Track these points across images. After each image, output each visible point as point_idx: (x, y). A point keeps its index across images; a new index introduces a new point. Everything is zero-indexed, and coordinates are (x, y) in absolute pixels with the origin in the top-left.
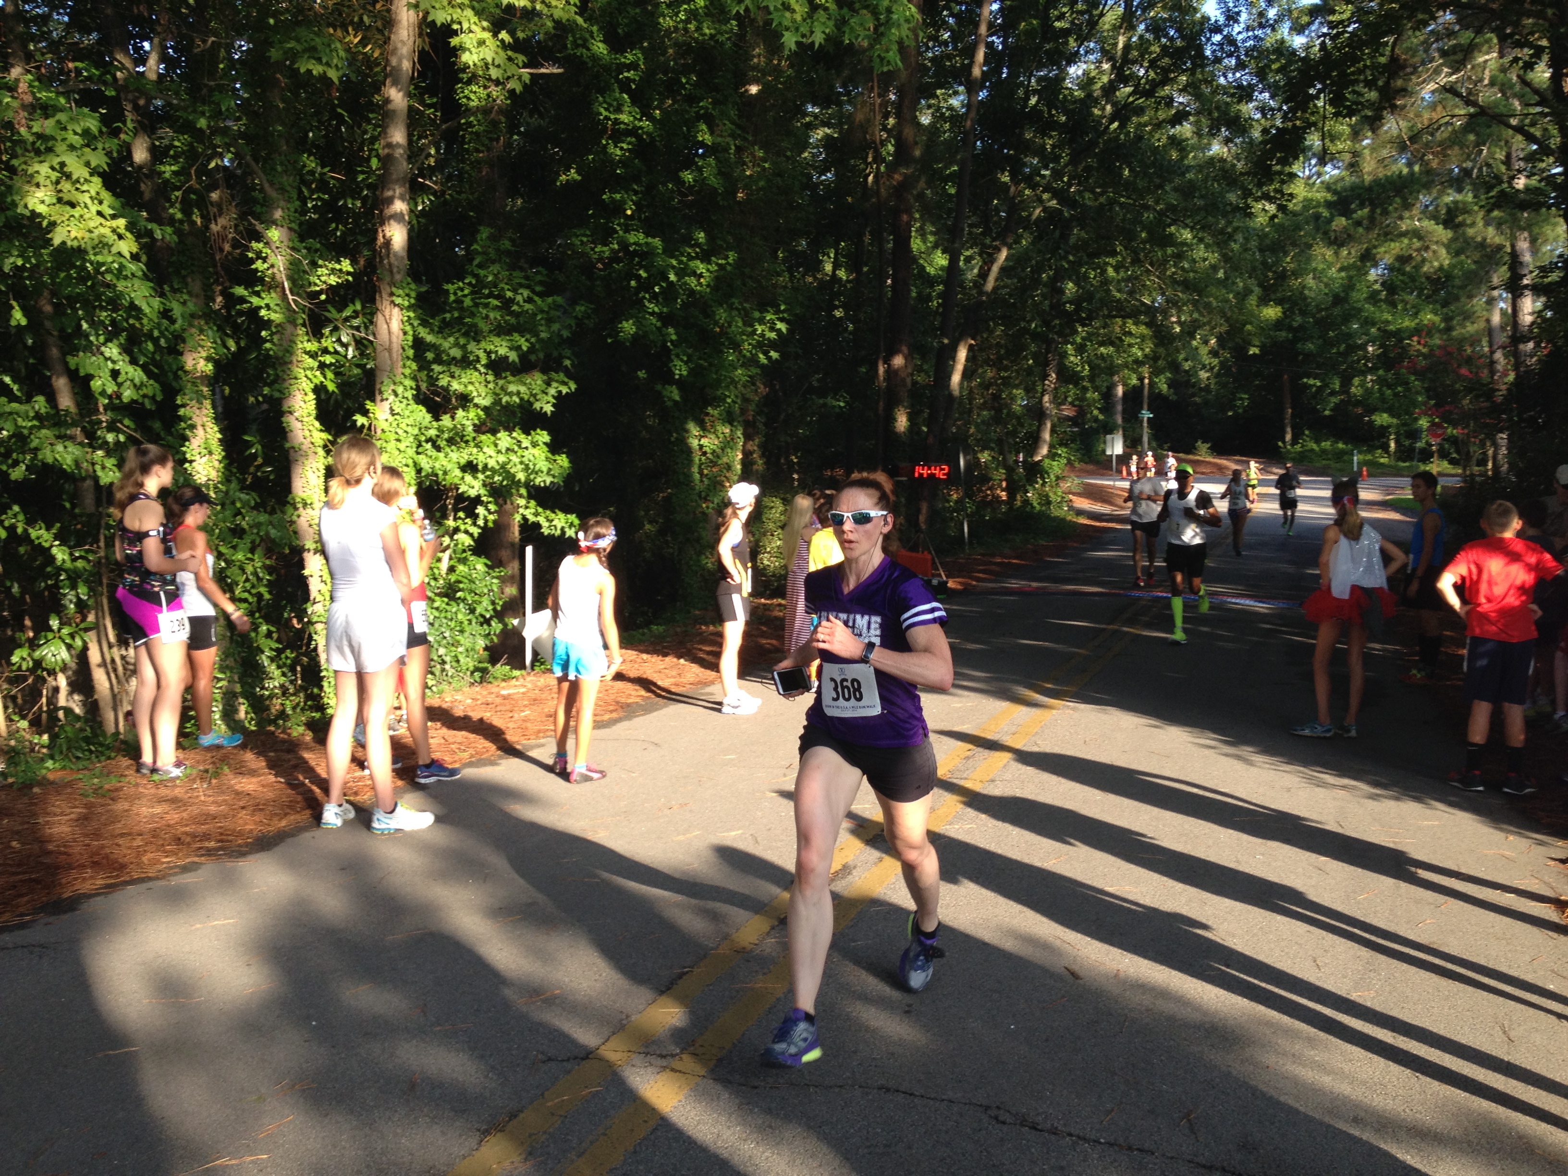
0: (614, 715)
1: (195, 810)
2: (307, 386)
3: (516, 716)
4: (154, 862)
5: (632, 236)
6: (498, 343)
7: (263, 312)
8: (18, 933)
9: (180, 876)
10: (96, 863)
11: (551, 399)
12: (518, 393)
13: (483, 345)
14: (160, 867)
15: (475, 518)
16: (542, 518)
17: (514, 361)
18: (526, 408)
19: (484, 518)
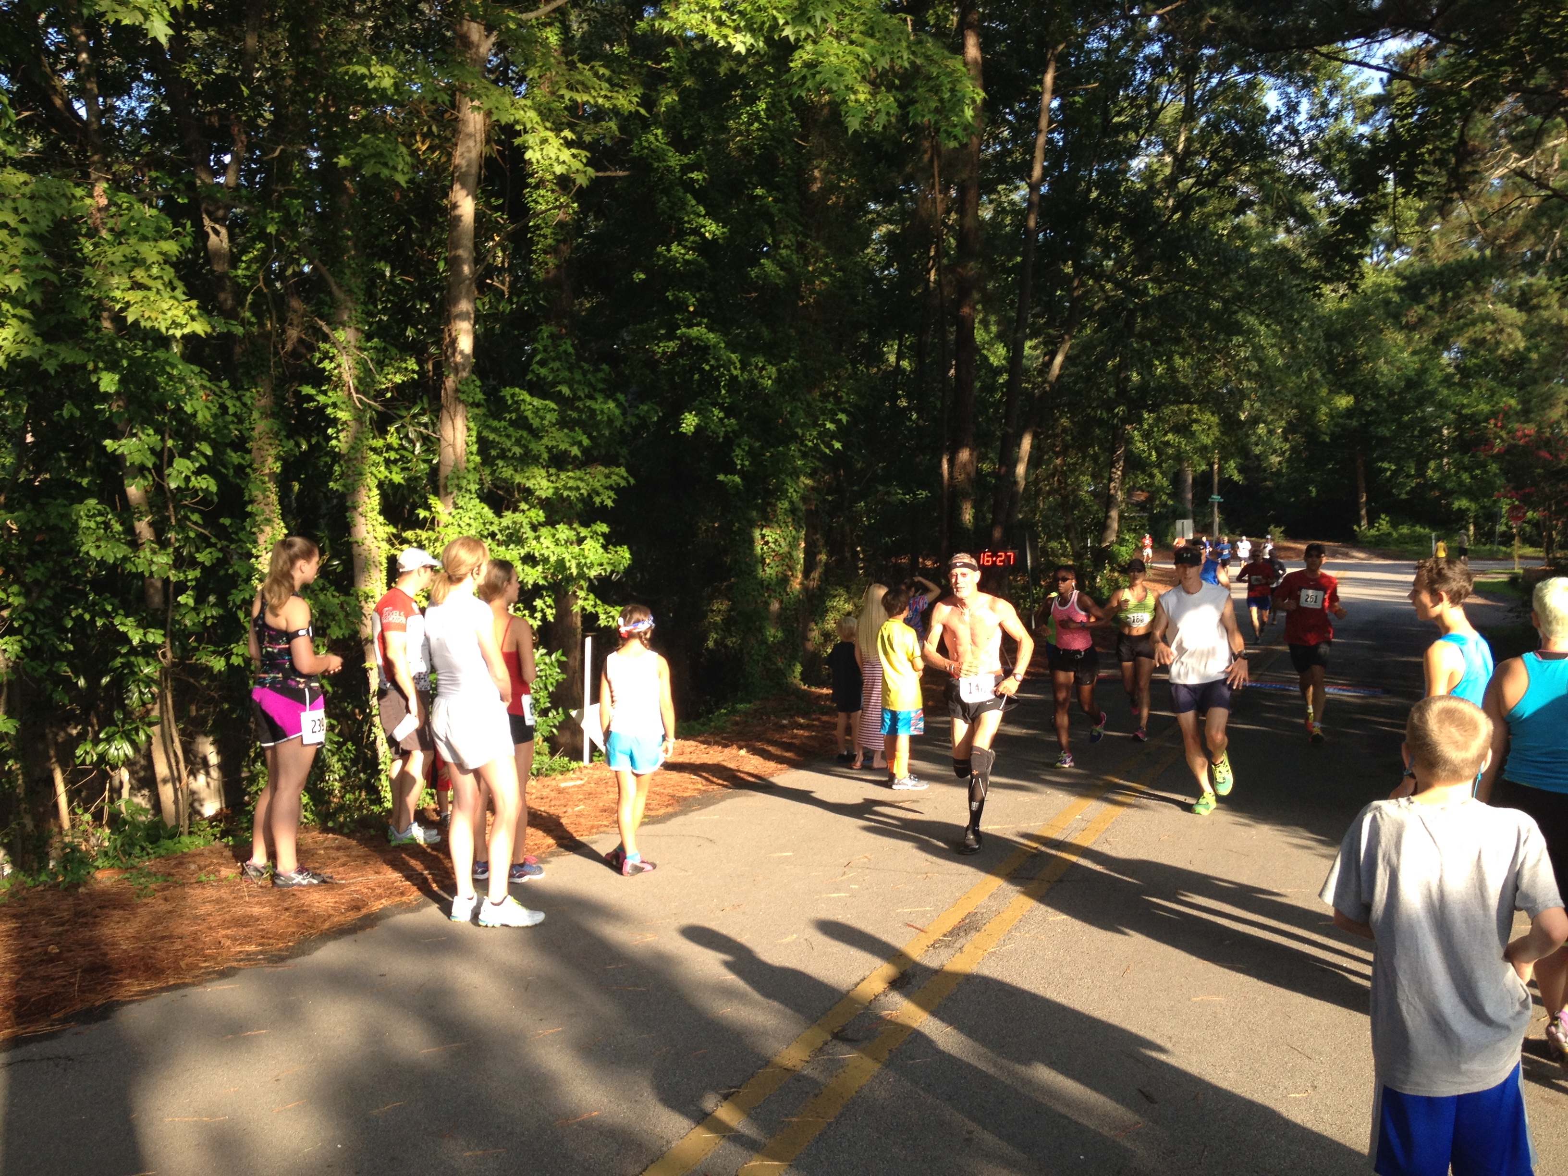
0: (670, 810)
1: (239, 911)
2: (373, 483)
3: (570, 810)
4: (192, 967)
5: (695, 331)
6: (560, 440)
7: (329, 410)
8: (46, 1044)
9: (217, 983)
10: (133, 967)
11: (612, 494)
12: (578, 489)
13: (545, 441)
14: (197, 972)
15: (533, 610)
16: (600, 610)
17: (576, 456)
18: (587, 502)
19: (542, 610)
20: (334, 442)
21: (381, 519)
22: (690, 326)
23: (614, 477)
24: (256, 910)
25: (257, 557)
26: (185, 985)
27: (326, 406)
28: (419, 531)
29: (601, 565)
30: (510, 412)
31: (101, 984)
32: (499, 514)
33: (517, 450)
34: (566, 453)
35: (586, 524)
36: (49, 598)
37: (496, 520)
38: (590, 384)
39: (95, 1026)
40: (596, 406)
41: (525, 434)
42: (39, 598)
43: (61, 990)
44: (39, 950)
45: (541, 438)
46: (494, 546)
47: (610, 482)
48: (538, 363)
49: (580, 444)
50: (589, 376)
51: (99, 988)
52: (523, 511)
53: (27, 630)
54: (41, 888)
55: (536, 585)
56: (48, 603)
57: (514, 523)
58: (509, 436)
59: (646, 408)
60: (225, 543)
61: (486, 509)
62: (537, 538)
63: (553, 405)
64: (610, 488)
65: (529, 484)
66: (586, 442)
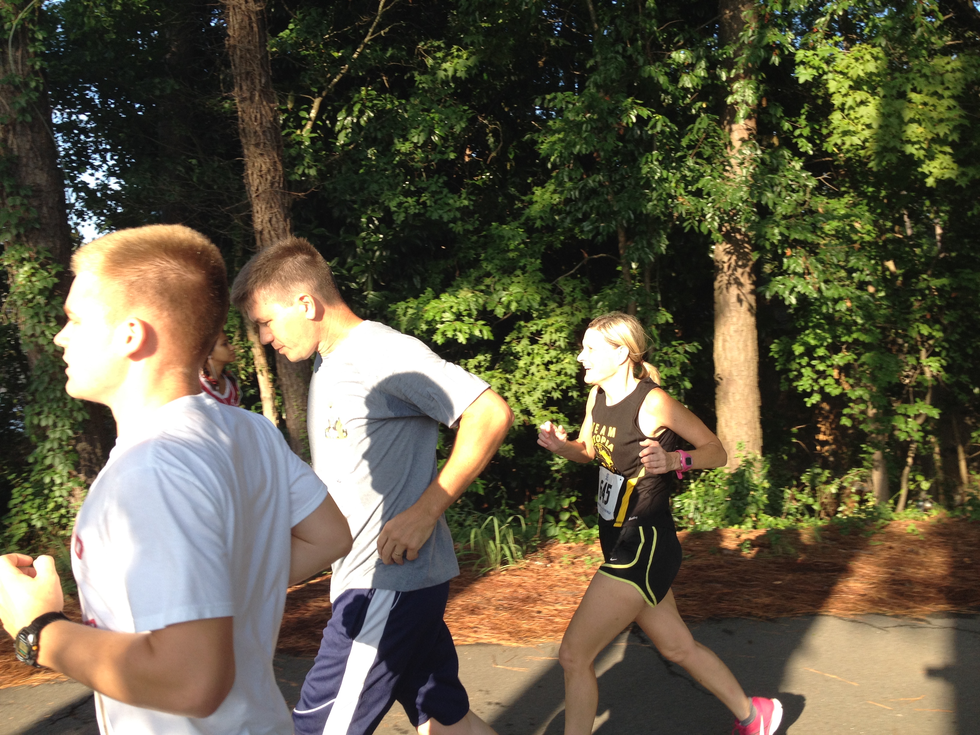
54: (955, 519)
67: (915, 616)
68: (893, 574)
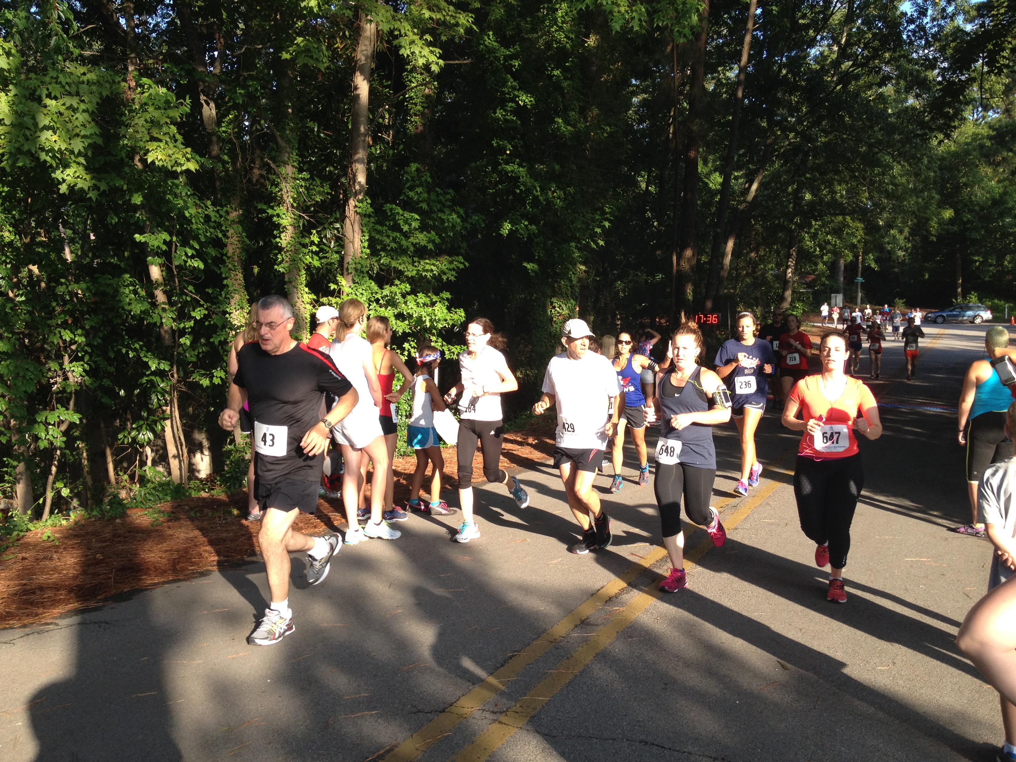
1: (213, 536)
2: (301, 266)
4: (183, 569)
5: (509, 168)
6: (421, 238)
7: (275, 219)
8: (94, 614)
9: (198, 579)
10: (148, 568)
11: (454, 273)
12: (432, 271)
13: (411, 239)
14: (187, 572)
15: (403, 349)
16: (445, 348)
17: (431, 249)
18: (437, 278)
19: (409, 350)
20: (278, 240)
21: (307, 289)
22: (507, 164)
23: (455, 263)
24: (224, 535)
25: (230, 314)
26: (179, 580)
27: (273, 216)
28: (330, 298)
29: (446, 320)
30: (390, 221)
31: (128, 578)
32: (381, 288)
33: (393, 245)
34: (425, 247)
35: (437, 294)
36: (100, 338)
37: (379, 291)
38: (440, 202)
39: (123, 604)
40: (444, 217)
41: (398, 234)
42: (94, 338)
43: (103, 581)
44: (91, 557)
45: (409, 238)
46: (378, 308)
47: (452, 266)
48: (407, 188)
49: (433, 242)
50: (441, 197)
51: (126, 581)
52: (397, 285)
53: (87, 358)
54: (93, 519)
55: (404, 333)
56: (99, 341)
57: (391, 292)
58: (388, 236)
59: (477, 218)
60: (209, 304)
61: (373, 283)
62: (405, 303)
63: (417, 217)
64: (454, 270)
65: (401, 268)
66: (438, 241)
67: (43, 621)
68: (25, 585)
